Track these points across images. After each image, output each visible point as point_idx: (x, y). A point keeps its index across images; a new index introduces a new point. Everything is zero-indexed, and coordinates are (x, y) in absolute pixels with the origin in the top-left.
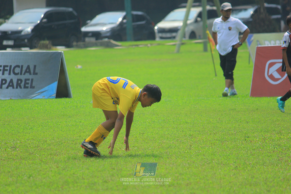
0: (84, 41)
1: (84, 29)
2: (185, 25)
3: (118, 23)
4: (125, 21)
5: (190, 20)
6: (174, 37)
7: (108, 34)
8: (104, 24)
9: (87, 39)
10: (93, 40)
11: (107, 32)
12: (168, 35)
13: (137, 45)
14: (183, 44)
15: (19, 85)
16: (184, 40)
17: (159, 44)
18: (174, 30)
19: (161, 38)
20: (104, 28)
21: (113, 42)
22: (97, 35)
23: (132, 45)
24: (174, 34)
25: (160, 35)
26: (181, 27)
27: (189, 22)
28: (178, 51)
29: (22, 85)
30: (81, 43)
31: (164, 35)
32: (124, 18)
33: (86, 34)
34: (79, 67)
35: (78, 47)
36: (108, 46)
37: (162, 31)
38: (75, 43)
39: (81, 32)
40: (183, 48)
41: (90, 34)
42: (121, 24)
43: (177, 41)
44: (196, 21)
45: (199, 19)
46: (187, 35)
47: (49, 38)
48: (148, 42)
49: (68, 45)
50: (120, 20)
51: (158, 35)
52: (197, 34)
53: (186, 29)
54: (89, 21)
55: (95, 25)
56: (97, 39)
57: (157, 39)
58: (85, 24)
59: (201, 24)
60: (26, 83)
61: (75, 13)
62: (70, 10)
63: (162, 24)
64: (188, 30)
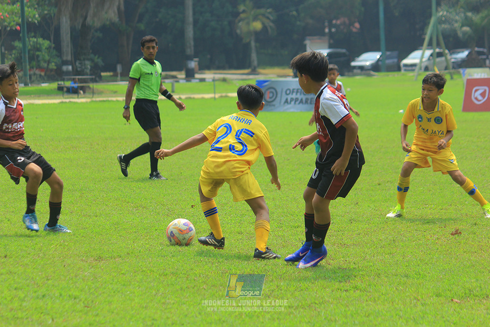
0: (353, 72)
1: (353, 64)
2: (421, 61)
3: (376, 60)
4: (381, 59)
5: (424, 58)
6: (414, 70)
7: (370, 68)
8: (366, 61)
9: (355, 71)
10: (359, 71)
11: (368, 66)
12: (410, 68)
13: (388, 75)
15: (306, 102)
16: (420, 72)
17: (403, 75)
18: (414, 65)
19: (405, 70)
20: (368, 63)
21: (372, 73)
22: (362, 68)
23: (385, 75)
24: (414, 68)
25: (405, 68)
26: (418, 63)
27: (424, 60)
28: (416, 80)
29: (309, 101)
30: (351, 74)
31: (407, 68)
32: (381, 56)
33: (355, 67)
35: (349, 76)
36: (369, 75)
37: (406, 65)
38: (346, 73)
39: (350, 66)
41: (357, 67)
42: (379, 60)
43: (415, 73)
44: (429, 59)
45: (431, 57)
46: (423, 68)
48: (395, 73)
50: (378, 57)
51: (403, 69)
52: (430, 67)
53: (422, 65)
54: (357, 58)
55: (361, 61)
56: (361, 71)
57: (402, 71)
58: (353, 60)
59: (432, 61)
60: (311, 101)
61: (347, 53)
62: (344, 51)
63: (406, 61)
64: (424, 65)
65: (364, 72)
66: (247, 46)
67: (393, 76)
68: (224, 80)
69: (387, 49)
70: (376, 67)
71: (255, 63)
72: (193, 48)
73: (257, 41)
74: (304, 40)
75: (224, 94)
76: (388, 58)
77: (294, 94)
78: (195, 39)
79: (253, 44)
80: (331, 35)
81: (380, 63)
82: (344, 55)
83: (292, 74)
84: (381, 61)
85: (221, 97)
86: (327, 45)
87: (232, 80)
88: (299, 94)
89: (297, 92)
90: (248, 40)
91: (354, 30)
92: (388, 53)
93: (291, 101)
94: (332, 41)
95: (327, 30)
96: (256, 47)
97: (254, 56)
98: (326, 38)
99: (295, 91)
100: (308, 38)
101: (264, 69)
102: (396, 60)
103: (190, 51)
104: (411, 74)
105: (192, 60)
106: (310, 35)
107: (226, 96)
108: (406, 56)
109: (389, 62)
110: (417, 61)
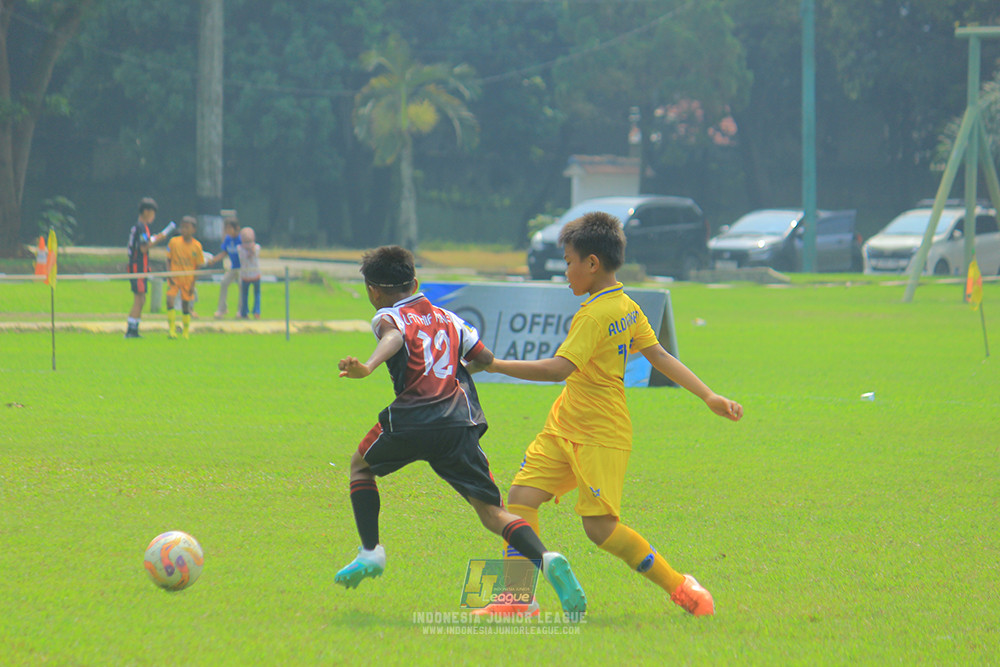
0: (713, 268)
1: (714, 244)
2: (928, 242)
3: (787, 232)
4: (801, 230)
5: (939, 233)
6: (903, 269)
7: (765, 257)
8: (757, 235)
9: (719, 265)
10: (732, 266)
11: (762, 251)
12: (891, 264)
13: (822, 283)
14: (920, 285)
16: (923, 277)
17: (869, 283)
18: (904, 254)
19: (875, 269)
20: (761, 243)
21: (772, 272)
22: (740, 257)
23: (814, 283)
24: (903, 263)
25: (874, 262)
26: (919, 248)
27: (936, 239)
28: (910, 299)
30: (706, 273)
31: (881, 264)
32: (800, 224)
33: (719, 254)
34: (700, 322)
35: (699, 280)
36: (763, 280)
37: (878, 254)
38: (693, 273)
39: (706, 250)
40: (919, 292)
41: (727, 255)
42: (794, 234)
43: (909, 277)
44: (951, 237)
45: (957, 233)
46: (931, 266)
47: (640, 260)
48: (846, 278)
49: (679, 276)
50: (794, 224)
51: (868, 263)
52: (952, 265)
53: (930, 254)
54: (725, 228)
55: (739, 236)
56: (739, 266)
57: (867, 271)
58: (716, 233)
59: (962, 243)
61: (698, 210)
62: (688, 202)
63: (879, 241)
64: (934, 255)
65: (746, 270)
66: (387, 178)
67: (838, 288)
68: (316, 279)
69: (821, 204)
70: (785, 258)
71: (413, 230)
72: (219, 178)
73: (419, 161)
74: (565, 165)
75: (314, 324)
76: (824, 227)
77: (537, 329)
78: (227, 151)
79: (407, 171)
80: (648, 152)
81: (798, 243)
82: (687, 215)
83: (525, 269)
84: (800, 237)
85: (307, 330)
86: (634, 182)
87: (340, 279)
88: (550, 330)
89: (547, 324)
90: (389, 160)
91: (719, 139)
92: (824, 214)
93: (525, 352)
94: (650, 172)
95: (635, 137)
96: (415, 180)
97: (408, 208)
98: (635, 161)
99: (541, 320)
100: (576, 158)
101: (437, 249)
102: (847, 237)
103: (210, 185)
104: (890, 282)
105: (216, 214)
106: (582, 150)
107: (323, 330)
108: (879, 225)
109: (826, 241)
110: (913, 242)
